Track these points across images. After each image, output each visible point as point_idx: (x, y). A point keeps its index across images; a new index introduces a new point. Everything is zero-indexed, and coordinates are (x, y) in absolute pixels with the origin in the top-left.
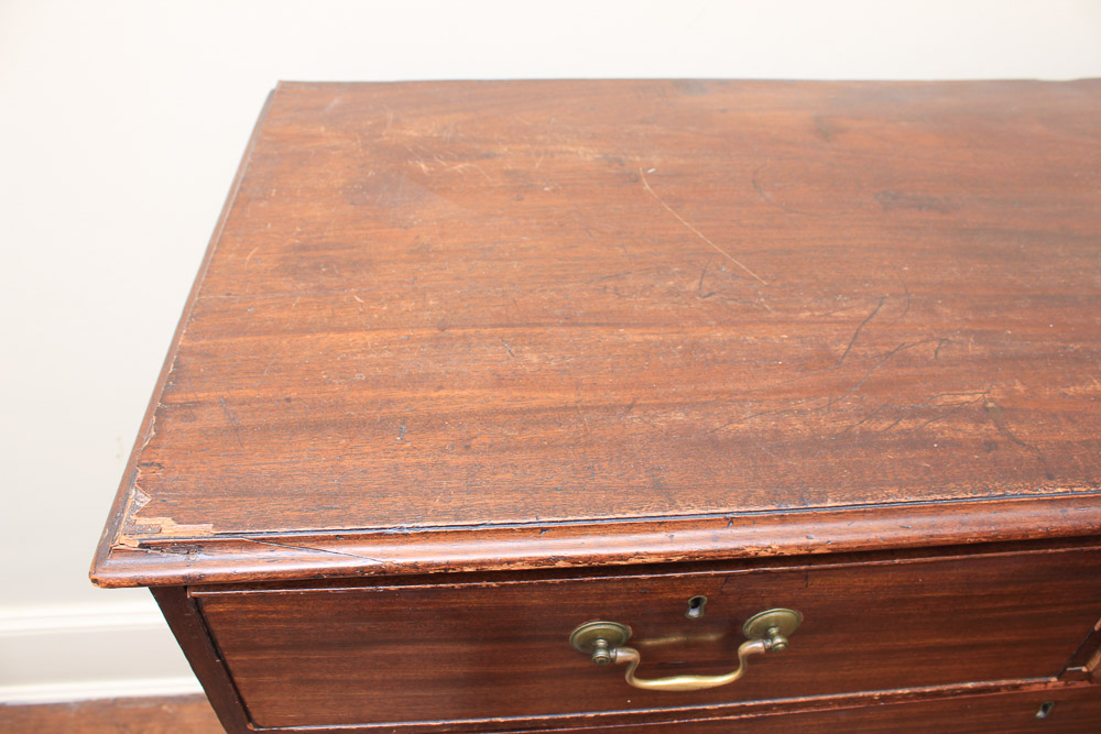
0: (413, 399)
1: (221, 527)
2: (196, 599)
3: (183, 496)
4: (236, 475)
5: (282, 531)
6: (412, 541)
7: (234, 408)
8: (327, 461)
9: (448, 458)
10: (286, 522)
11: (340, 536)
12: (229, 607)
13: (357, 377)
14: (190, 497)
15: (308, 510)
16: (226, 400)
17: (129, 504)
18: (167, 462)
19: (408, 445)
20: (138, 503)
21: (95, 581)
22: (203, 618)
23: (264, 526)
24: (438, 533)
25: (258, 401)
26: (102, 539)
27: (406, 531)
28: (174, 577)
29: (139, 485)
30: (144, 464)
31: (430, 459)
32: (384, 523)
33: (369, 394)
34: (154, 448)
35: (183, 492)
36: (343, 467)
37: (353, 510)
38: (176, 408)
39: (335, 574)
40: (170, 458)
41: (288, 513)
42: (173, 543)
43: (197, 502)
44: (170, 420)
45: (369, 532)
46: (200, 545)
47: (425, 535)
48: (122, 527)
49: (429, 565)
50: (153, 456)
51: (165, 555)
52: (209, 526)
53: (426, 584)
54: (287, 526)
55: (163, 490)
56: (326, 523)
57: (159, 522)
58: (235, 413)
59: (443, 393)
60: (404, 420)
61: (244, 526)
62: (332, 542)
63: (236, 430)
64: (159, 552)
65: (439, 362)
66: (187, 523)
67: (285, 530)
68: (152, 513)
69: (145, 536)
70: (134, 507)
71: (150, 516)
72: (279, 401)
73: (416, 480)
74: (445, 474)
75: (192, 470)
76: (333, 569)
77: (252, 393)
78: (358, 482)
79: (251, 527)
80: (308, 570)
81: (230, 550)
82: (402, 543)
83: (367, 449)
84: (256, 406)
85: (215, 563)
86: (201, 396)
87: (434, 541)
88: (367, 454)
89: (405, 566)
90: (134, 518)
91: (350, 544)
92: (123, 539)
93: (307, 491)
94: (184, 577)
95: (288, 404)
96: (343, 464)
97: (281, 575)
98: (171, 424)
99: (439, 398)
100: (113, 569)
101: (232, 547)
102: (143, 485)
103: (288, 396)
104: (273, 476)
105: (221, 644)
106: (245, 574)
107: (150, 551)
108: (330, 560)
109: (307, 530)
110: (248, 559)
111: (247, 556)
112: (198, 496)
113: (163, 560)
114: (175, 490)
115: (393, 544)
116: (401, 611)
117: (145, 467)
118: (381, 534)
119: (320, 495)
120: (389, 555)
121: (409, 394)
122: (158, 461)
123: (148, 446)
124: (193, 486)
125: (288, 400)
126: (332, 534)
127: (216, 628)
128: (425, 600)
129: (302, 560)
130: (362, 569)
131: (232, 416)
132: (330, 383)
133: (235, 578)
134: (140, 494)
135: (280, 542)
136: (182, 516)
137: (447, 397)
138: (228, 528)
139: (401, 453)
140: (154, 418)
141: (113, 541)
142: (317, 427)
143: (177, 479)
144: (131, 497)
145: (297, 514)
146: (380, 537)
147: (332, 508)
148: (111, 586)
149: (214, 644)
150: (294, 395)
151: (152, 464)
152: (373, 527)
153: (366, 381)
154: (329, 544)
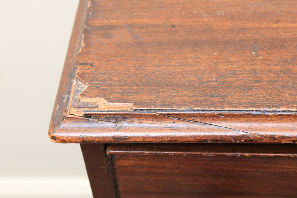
0: (260, 28)
1: (139, 105)
2: (112, 155)
3: (110, 85)
4: (144, 72)
5: (182, 110)
6: (271, 120)
7: (136, 30)
8: (206, 65)
9: (290, 67)
10: (183, 104)
11: (222, 115)
12: (132, 162)
13: (218, 13)
14: (115, 85)
15: (198, 97)
16: (130, 25)
17: (73, 89)
18: (96, 63)
19: (261, 57)
20: (79, 89)
21: (54, 138)
22: (113, 169)
23: (169, 106)
24: (289, 116)
25: (152, 26)
26: (54, 111)
27: (267, 113)
28: (108, 137)
29: (79, 76)
30: (81, 64)
31: (278, 67)
32: (252, 107)
33: (229, 24)
34: (86, 54)
35: (110, 82)
36: (218, 70)
37: (229, 98)
38: (97, 29)
39: (216, 140)
40: (98, 60)
41: (184, 98)
42: (107, 114)
43: (120, 89)
44: (94, 36)
45: (242, 113)
46: (125, 117)
47: (280, 117)
48: (70, 103)
49: (283, 137)
50: (86, 59)
51: (101, 122)
52: (131, 105)
53: (270, 153)
54: (185, 106)
55: (96, 81)
56: (211, 105)
57: (96, 101)
58: (138, 33)
59: (280, 25)
60: (256, 41)
61: (155, 105)
62: (216, 118)
63: (141, 44)
64: (97, 120)
65: (275, 5)
66: (116, 102)
67: (183, 108)
68: (91, 95)
69: (88, 109)
70: (77, 91)
71: (90, 97)
72: (167, 27)
73: (270, 80)
74: (290, 77)
75: (114, 68)
76: (216, 136)
77: (146, 21)
78: (229, 80)
79: (160, 106)
80: (199, 136)
81: (145, 121)
82: (264, 122)
83: (233, 59)
84: (151, 29)
85: (135, 129)
86: (113, 22)
87: (286, 121)
88: (234, 62)
89: (266, 137)
90: (79, 97)
91: (228, 120)
92: (73, 111)
93: (196, 84)
94: (114, 138)
95: (173, 29)
96: (218, 68)
97: (180, 139)
98: (95, 39)
99: (278, 28)
100: (66, 130)
101: (147, 119)
102: (82, 77)
103: (172, 24)
104: (170, 74)
105: (120, 189)
106: (156, 137)
107: (90, 119)
108: (214, 130)
109: (197, 110)
110: (158, 128)
111: (157, 125)
112: (121, 85)
113: (99, 126)
114: (104, 80)
115: (257, 121)
116: (248, 171)
117: (82, 66)
118: (250, 115)
119: (204, 87)
120: (255, 129)
121: (256, 25)
122: (89, 62)
123: (82, 52)
124: (116, 79)
125: (173, 26)
126: (216, 113)
127: (120, 178)
128: (267, 165)
129: (194, 130)
130: (236, 138)
131: (136, 35)
132: (201, 16)
133: (148, 140)
134: (79, 83)
135: (179, 117)
136: (111, 97)
137: (283, 27)
138: (144, 106)
139: (257, 62)
140: (83, 35)
141: (66, 112)
142: (196, 44)
143: (105, 74)
144: (73, 84)
145: (191, 98)
146: (249, 117)
147: (214, 96)
148: (64, 141)
149: (116, 187)
150: (176, 23)
151: (86, 64)
152: (244, 109)
153: (225, 16)
154: (213, 119)
